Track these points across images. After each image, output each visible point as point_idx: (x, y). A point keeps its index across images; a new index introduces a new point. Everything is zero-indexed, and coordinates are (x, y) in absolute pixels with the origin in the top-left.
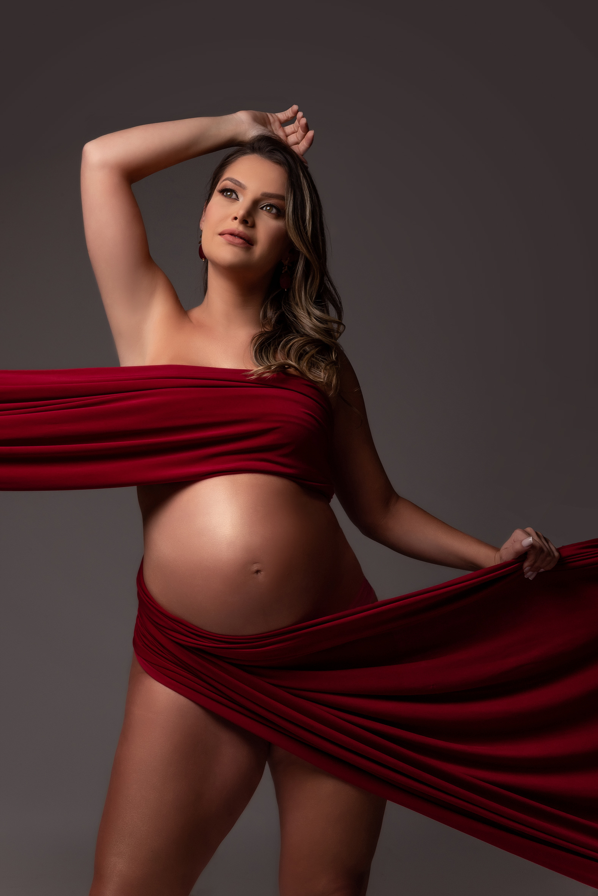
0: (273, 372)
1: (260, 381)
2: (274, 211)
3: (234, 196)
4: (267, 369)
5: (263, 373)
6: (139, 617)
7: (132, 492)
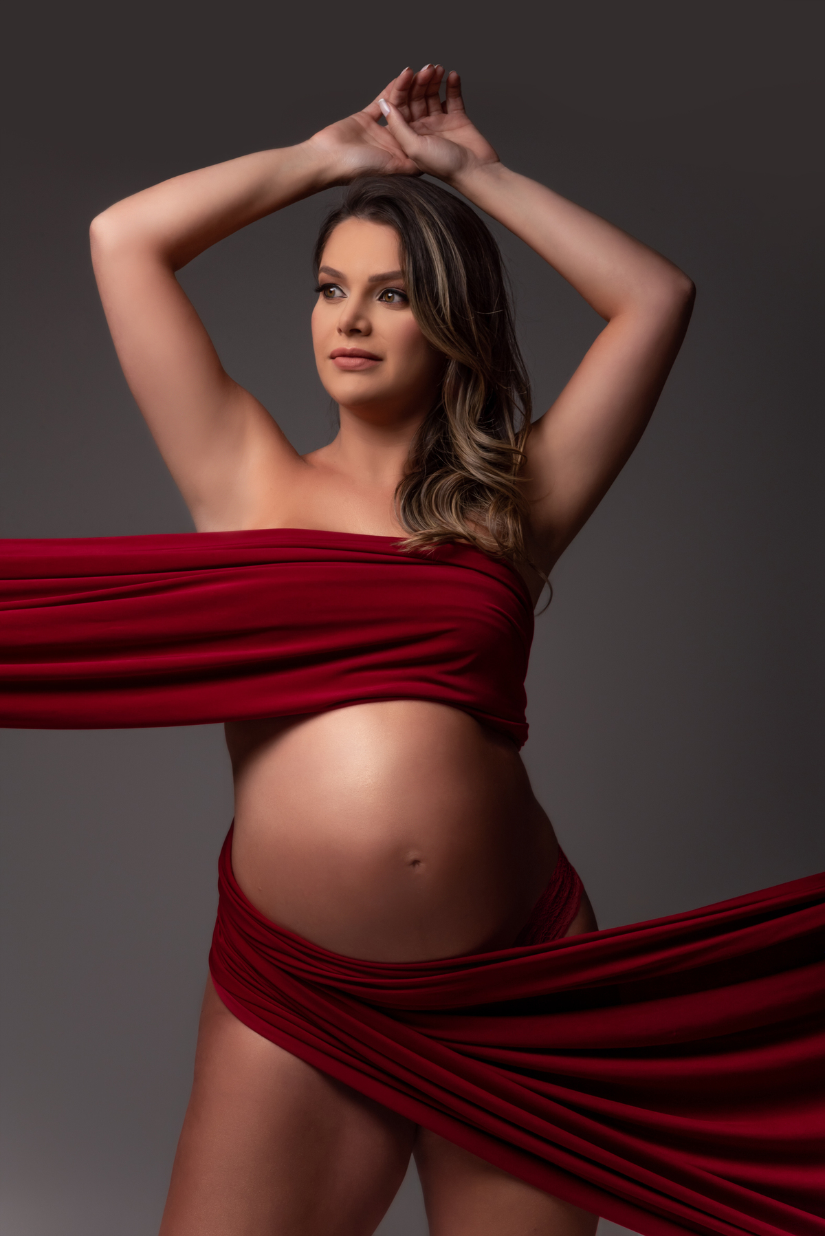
0: (436, 544)
1: (416, 556)
2: (397, 298)
3: (338, 293)
4: (427, 540)
5: (422, 546)
6: (220, 921)
7: (217, 731)
